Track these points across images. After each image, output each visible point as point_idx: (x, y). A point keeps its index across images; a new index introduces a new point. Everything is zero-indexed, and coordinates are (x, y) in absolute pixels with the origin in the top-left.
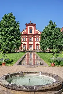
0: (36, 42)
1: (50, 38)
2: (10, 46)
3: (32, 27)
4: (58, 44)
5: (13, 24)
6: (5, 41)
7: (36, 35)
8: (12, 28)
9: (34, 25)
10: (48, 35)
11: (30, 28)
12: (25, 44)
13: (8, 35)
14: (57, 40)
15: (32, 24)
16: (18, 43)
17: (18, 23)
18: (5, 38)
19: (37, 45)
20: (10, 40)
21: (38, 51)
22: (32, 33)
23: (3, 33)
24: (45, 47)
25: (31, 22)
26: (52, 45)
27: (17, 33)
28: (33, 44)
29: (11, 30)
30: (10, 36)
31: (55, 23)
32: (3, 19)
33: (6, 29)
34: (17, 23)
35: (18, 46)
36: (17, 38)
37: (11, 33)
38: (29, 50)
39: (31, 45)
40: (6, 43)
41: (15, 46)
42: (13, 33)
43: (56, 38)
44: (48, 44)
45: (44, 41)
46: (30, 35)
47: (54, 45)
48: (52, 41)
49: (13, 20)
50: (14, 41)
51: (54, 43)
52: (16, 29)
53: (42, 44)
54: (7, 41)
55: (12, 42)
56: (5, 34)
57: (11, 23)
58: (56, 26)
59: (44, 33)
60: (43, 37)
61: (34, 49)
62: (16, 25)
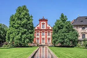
0: (47, 37)
1: (62, 31)
2: (23, 40)
3: (44, 22)
4: (70, 38)
5: (26, 16)
6: (18, 34)
7: (48, 30)
8: (25, 21)
9: (46, 20)
10: (59, 29)
11: (42, 23)
12: (38, 39)
13: (21, 28)
14: (69, 33)
15: (44, 19)
16: (31, 37)
17: (32, 17)
18: (18, 31)
19: (49, 39)
20: (22, 34)
21: (50, 45)
22: (44, 28)
23: (16, 25)
24: (56, 41)
25: (43, 17)
26: (63, 39)
27: (31, 26)
28: (45, 38)
29: (24, 23)
30: (23, 29)
31: (66, 16)
32: (17, 11)
33: (19, 22)
34: (30, 16)
35: (31, 40)
36: (30, 31)
37: (24, 26)
38: (42, 44)
39: (43, 39)
40: (18, 37)
41: (28, 40)
42: (26, 26)
43: (68, 31)
44: (60, 38)
45: (55, 35)
46: (42, 30)
47: (66, 39)
48: (64, 35)
49: (27, 12)
50: (27, 35)
51: (65, 37)
52: (28, 22)
53: (54, 38)
54: (20, 34)
55: (25, 35)
56: (18, 27)
57: (24, 16)
58: (67, 19)
59: (56, 26)
60: (55, 30)
61: (46, 43)
62: (29, 18)
